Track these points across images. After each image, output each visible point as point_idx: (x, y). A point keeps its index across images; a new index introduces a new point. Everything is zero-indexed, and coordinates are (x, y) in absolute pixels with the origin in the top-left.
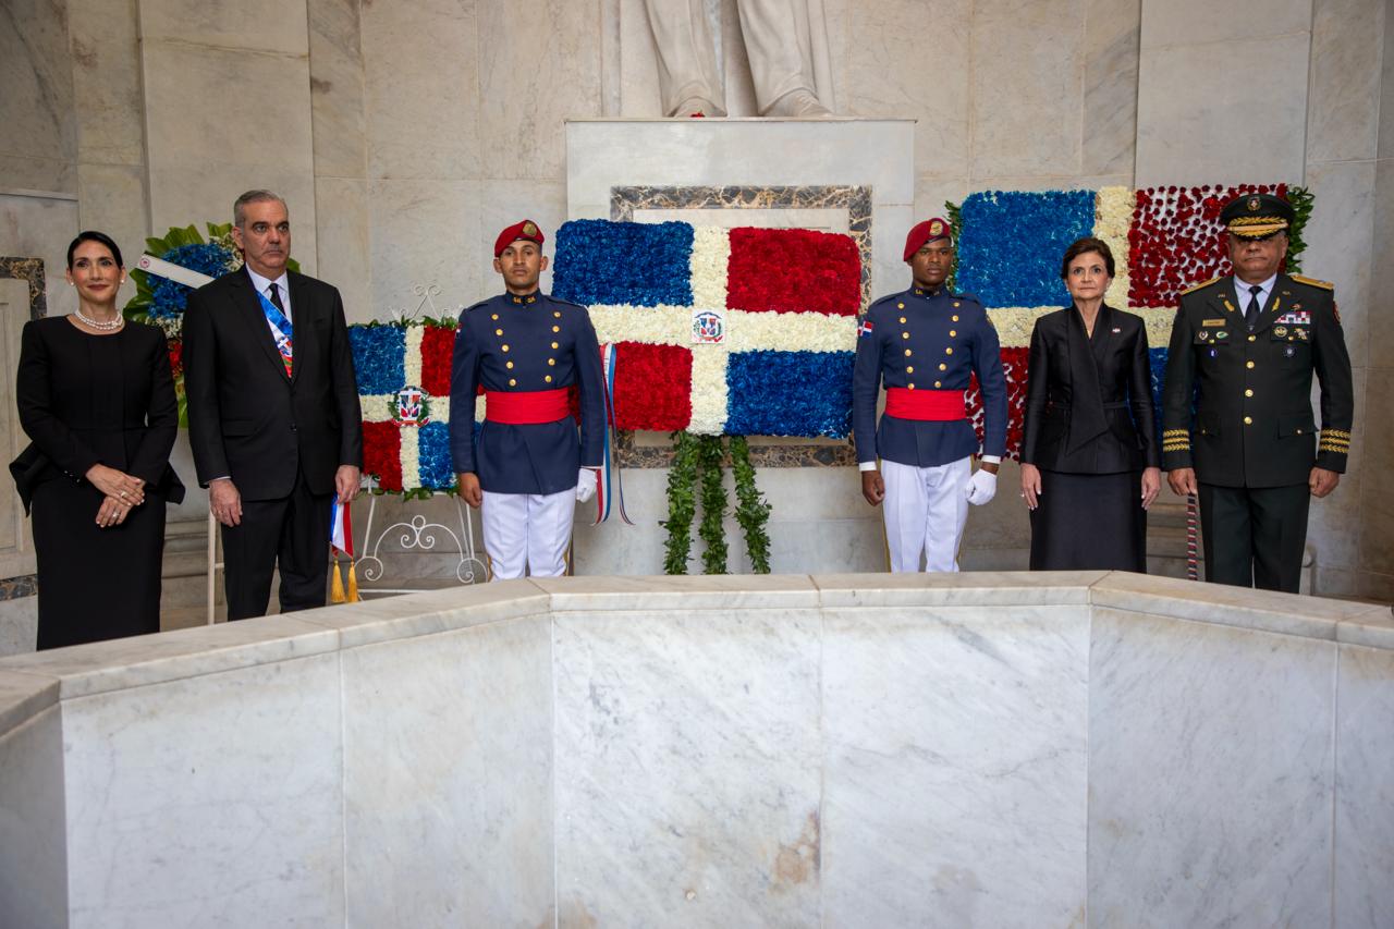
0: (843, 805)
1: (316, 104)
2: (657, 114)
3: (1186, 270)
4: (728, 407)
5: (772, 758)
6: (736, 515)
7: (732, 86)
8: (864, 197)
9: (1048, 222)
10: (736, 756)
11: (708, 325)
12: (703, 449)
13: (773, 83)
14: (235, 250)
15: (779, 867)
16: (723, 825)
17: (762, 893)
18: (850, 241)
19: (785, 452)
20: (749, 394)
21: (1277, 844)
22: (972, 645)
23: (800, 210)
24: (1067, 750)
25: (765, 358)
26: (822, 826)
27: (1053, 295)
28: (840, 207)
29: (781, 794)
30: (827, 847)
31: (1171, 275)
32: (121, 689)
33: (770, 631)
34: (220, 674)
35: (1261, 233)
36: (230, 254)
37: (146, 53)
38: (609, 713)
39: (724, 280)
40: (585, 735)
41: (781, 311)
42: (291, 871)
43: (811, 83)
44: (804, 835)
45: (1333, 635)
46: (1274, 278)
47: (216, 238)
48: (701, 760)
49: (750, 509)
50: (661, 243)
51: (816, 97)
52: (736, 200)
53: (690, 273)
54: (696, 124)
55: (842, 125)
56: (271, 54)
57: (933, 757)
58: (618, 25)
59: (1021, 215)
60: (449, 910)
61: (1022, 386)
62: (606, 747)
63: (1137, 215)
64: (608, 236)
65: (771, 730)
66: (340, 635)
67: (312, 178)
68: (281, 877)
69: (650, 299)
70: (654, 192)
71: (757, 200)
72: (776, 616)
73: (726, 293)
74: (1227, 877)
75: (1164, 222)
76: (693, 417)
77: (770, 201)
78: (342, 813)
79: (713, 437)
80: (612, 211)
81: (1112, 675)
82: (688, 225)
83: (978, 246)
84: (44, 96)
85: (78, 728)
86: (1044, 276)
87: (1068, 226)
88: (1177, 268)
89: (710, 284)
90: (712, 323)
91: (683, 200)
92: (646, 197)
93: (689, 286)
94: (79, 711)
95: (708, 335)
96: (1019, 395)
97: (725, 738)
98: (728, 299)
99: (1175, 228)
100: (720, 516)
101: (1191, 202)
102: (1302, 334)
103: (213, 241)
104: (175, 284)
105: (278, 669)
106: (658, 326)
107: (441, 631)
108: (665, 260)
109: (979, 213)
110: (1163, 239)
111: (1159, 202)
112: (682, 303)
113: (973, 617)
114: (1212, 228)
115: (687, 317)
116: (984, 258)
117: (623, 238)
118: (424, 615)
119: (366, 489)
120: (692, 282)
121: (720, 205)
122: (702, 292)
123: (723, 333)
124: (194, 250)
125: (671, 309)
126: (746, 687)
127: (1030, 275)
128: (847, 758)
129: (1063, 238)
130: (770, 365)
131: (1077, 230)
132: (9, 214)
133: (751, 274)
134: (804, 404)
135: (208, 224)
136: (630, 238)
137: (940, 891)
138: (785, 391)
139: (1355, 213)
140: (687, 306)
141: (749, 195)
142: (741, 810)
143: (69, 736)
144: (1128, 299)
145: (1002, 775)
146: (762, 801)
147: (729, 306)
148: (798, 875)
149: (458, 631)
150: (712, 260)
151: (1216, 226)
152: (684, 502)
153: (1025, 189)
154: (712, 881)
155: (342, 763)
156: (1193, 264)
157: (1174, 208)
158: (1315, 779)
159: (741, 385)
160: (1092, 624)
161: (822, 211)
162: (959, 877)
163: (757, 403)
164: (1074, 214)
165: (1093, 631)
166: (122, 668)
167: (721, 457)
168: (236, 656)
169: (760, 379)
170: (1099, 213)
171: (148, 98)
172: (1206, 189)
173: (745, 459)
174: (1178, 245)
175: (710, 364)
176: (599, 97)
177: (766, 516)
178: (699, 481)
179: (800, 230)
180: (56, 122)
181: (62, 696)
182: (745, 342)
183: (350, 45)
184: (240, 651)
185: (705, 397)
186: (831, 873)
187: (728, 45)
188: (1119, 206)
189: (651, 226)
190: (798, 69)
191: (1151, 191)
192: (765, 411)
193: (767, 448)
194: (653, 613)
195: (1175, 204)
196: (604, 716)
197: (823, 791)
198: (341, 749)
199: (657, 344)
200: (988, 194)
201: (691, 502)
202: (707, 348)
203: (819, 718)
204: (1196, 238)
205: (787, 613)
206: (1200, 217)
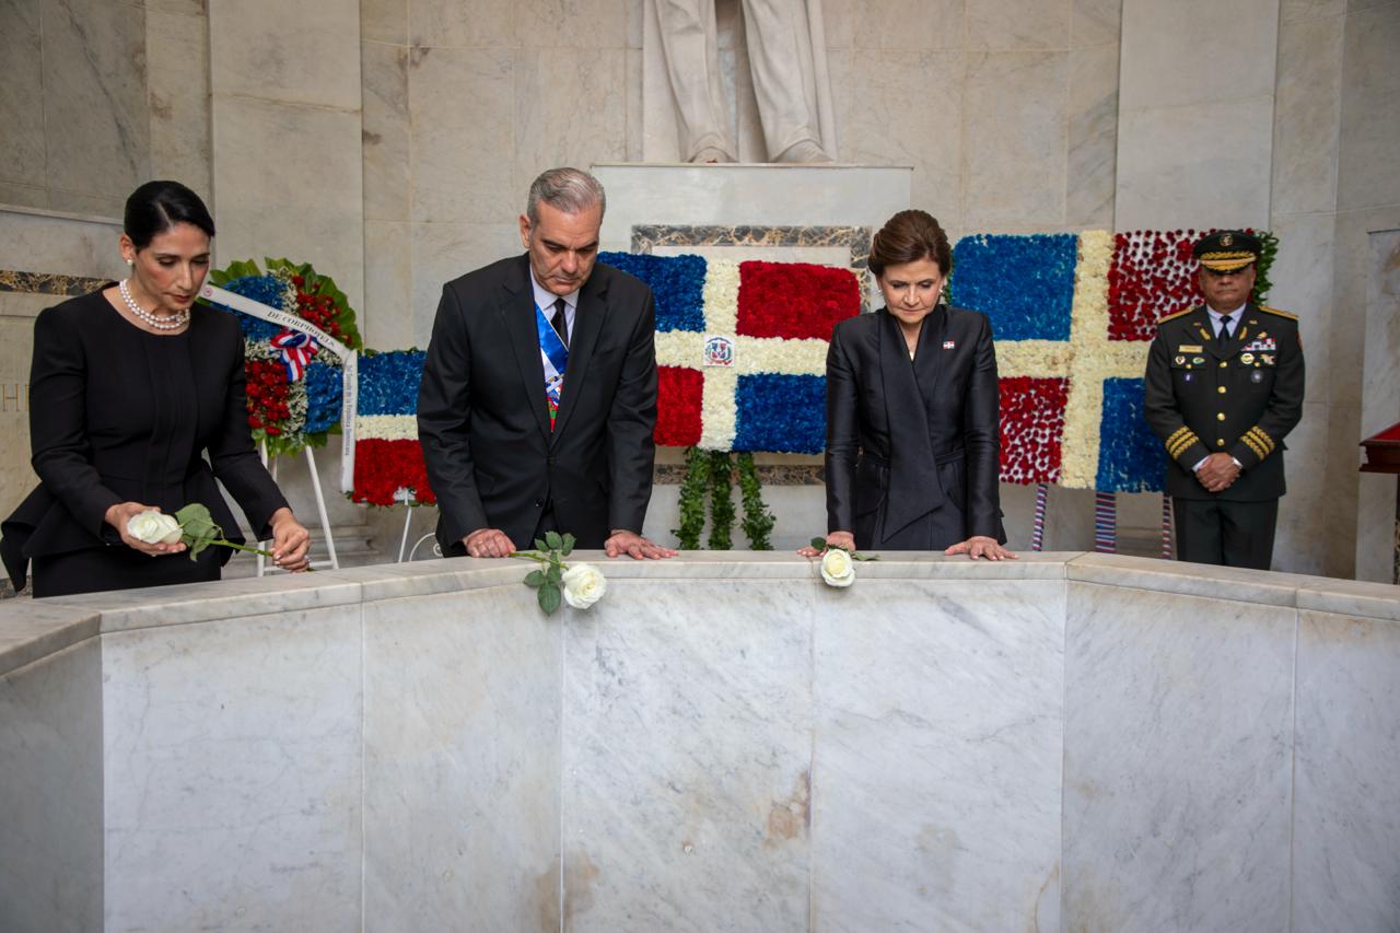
0: (833, 765)
1: (367, 153)
2: (676, 162)
3: (1161, 307)
4: (736, 426)
5: (767, 719)
6: (742, 525)
7: (745, 140)
8: (864, 238)
9: (1034, 263)
10: (732, 717)
11: (719, 349)
12: (713, 464)
13: (781, 135)
14: (289, 281)
15: (771, 824)
16: (720, 783)
17: (756, 848)
18: (852, 276)
19: (789, 471)
20: (756, 413)
21: (1239, 802)
22: (955, 616)
23: (805, 249)
24: (1044, 717)
25: (771, 381)
26: (812, 786)
27: (1038, 329)
28: (842, 245)
29: (774, 754)
30: (817, 806)
31: (1147, 312)
32: (157, 626)
33: (765, 600)
34: (250, 618)
35: (1232, 267)
36: (284, 285)
37: (216, 105)
38: (613, 674)
39: (734, 308)
40: (591, 695)
41: (787, 337)
42: (312, 807)
43: (817, 135)
44: (795, 793)
45: (1293, 602)
46: (1242, 308)
47: (273, 271)
48: (699, 719)
49: (756, 520)
50: (676, 275)
51: (821, 148)
52: (746, 239)
53: (703, 302)
54: (710, 170)
55: (844, 171)
56: (328, 109)
57: (917, 721)
58: (641, 84)
59: (1009, 256)
60: (461, 854)
61: (1009, 414)
62: (610, 706)
63: (1116, 256)
64: (628, 267)
65: (765, 694)
66: (362, 587)
67: (361, 221)
68: (303, 812)
69: (666, 325)
70: (671, 230)
71: (766, 238)
72: (771, 586)
73: (735, 320)
74: (1192, 834)
75: (1141, 263)
76: (704, 434)
77: (778, 240)
78: (361, 756)
79: (723, 453)
80: (633, 247)
81: (1087, 645)
82: (701, 258)
83: (970, 284)
84: (124, 144)
85: (117, 661)
86: (1030, 311)
87: (1053, 265)
88: (1153, 306)
89: (722, 312)
90: (723, 348)
91: (698, 238)
92: (663, 235)
93: (701, 313)
94: (118, 644)
95: (718, 359)
96: (1007, 421)
97: (723, 700)
98: (738, 326)
99: (1151, 268)
100: (729, 528)
101: (1165, 245)
102: (1268, 360)
103: (270, 274)
104: (234, 311)
105: (304, 616)
106: (672, 351)
107: (457, 590)
108: (681, 289)
109: (971, 254)
110: (1140, 279)
111: (1137, 245)
112: (695, 329)
113: (957, 589)
114: (1185, 269)
115: (700, 342)
116: (974, 296)
117: (641, 269)
118: (442, 575)
119: (403, 502)
120: (705, 310)
121: (731, 243)
122: (714, 319)
123: (732, 358)
124: (252, 282)
125: (685, 334)
126: (742, 652)
127: (1016, 311)
128: (837, 721)
129: (1047, 278)
130: (775, 387)
131: (1061, 270)
132: (85, 239)
133: (759, 303)
134: (806, 424)
135: (266, 259)
136: (648, 269)
137: (922, 849)
138: (789, 411)
139: (1317, 260)
140: (699, 331)
141: (759, 234)
142: (736, 769)
143: (108, 667)
144: (1108, 334)
145: (982, 740)
146: (756, 760)
147: (739, 332)
148: (790, 831)
149: (474, 591)
150: (723, 291)
151: (1188, 266)
152: (695, 512)
153: (1013, 232)
154: (709, 835)
155: (362, 708)
156: (1167, 301)
157: (1150, 251)
158: (1276, 738)
159: (748, 405)
160: (1068, 596)
161: (827, 249)
162: (941, 835)
163: (764, 422)
164: (1058, 257)
165: (1069, 604)
166: (159, 607)
167: (729, 473)
168: (265, 602)
169: (767, 399)
170: (1081, 254)
171: (216, 147)
172: (1179, 233)
173: (752, 474)
174: (1154, 284)
175: (720, 386)
176: (623, 150)
177: (770, 527)
178: (709, 494)
179: (805, 264)
180: (134, 167)
181: (102, 629)
182: (752, 366)
183: (399, 101)
184: (270, 597)
185: (716, 416)
186: (820, 829)
187: (742, 104)
188: (1100, 248)
189: (667, 258)
190: (804, 122)
191: (1129, 235)
192: (771, 430)
193: (772, 467)
194: (657, 581)
195: (1151, 247)
196: (609, 677)
197: (813, 752)
198: (361, 694)
199: (671, 366)
200: (979, 237)
201: (701, 513)
202: (717, 370)
203: (811, 683)
204: (1170, 277)
205: (781, 583)
206: (1174, 258)
